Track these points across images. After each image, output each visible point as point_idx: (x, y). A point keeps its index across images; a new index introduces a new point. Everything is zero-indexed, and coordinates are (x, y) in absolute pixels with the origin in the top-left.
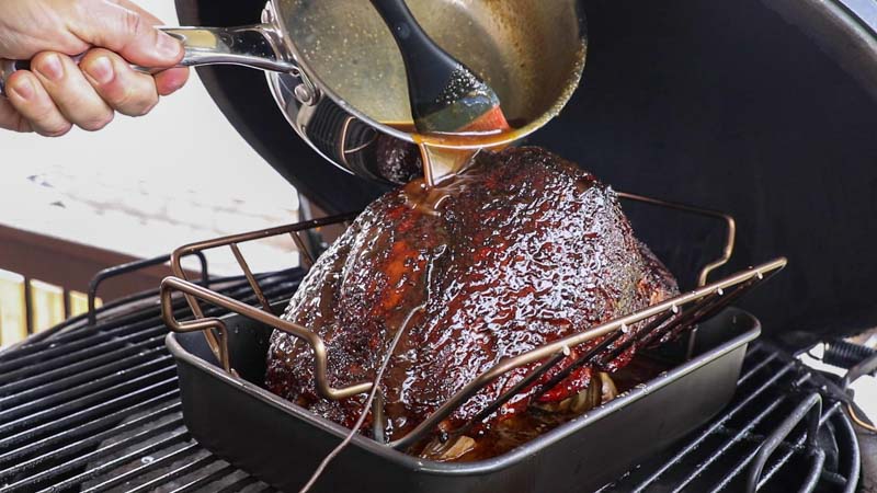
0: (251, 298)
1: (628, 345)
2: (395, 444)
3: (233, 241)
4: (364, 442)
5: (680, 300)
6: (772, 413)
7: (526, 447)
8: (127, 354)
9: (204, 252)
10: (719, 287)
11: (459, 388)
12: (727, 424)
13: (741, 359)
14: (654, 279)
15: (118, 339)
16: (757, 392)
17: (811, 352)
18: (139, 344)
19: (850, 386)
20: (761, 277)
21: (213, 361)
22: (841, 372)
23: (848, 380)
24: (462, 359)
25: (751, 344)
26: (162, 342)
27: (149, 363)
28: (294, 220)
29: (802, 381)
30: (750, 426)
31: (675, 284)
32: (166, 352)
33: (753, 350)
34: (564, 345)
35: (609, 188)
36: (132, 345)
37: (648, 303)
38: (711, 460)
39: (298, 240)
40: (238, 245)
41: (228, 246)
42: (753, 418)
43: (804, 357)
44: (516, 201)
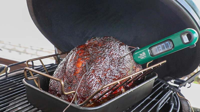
0: (42, 71)
1: (132, 81)
2: (80, 105)
3: (40, 59)
4: (73, 105)
5: (143, 70)
6: (160, 94)
7: (105, 103)
8: (14, 84)
9: (33, 61)
10: (152, 67)
11: (94, 92)
12: (150, 97)
13: (153, 83)
14: (137, 66)
15: (11, 81)
16: (157, 90)
17: (171, 81)
18: (16, 82)
19: (179, 89)
20: (161, 65)
21: (36, 86)
22: (178, 86)
23: (179, 87)
24: (94, 85)
25: (155, 79)
26: (22, 81)
27: (19, 86)
28: (54, 53)
29: (167, 87)
30: (156, 97)
31: (141, 67)
32: (23, 83)
33: (156, 80)
34: (118, 81)
35: (127, 46)
36: (15, 82)
37: (136, 71)
38: (147, 105)
39: (55, 58)
40: (41, 59)
41: (39, 60)
42: (156, 96)
43: (169, 82)
44: (106, 49)
